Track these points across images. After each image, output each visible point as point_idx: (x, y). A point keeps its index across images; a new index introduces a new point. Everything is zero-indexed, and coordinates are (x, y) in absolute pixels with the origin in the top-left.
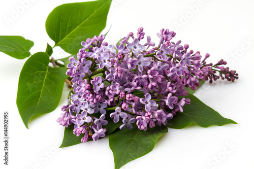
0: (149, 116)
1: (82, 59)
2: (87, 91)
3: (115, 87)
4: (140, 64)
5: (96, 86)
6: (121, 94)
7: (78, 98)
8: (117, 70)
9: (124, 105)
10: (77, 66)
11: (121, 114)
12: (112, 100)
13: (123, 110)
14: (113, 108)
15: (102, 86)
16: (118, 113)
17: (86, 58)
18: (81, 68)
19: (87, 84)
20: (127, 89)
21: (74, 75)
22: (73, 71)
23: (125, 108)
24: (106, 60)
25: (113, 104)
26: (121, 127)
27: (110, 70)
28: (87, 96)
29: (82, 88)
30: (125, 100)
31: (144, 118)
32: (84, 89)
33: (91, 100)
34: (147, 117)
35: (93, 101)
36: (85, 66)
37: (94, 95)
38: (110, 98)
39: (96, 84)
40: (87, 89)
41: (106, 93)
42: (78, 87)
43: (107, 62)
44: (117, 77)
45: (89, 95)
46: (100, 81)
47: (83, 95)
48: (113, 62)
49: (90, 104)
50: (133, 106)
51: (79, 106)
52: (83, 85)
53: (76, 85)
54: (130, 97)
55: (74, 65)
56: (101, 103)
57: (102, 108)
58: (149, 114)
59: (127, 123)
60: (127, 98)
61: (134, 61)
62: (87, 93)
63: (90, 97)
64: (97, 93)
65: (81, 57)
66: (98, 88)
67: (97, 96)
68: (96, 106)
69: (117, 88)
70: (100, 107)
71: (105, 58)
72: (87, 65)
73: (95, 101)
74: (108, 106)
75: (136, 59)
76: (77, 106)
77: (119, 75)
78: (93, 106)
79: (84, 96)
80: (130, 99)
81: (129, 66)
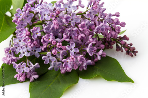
0: (73, 59)
1: (27, 12)
2: (27, 37)
3: (49, 36)
4: (72, 20)
5: (34, 34)
6: (53, 42)
7: (18, 42)
8: (55, 23)
9: (54, 51)
10: (22, 16)
11: (51, 58)
12: (45, 47)
13: (52, 55)
14: (45, 53)
15: (39, 34)
16: (49, 57)
17: (30, 11)
18: (25, 18)
19: (28, 31)
20: (57, 39)
21: (19, 23)
22: (19, 20)
23: (55, 53)
24: (46, 14)
25: (46, 50)
26: (49, 68)
27: (48, 23)
28: (27, 41)
29: (23, 34)
30: (56, 47)
31: (69, 60)
32: (25, 35)
33: (29, 44)
34: (71, 60)
35: (30, 45)
36: (28, 18)
37: (32, 41)
38: (44, 45)
39: (35, 32)
40: (27, 35)
41: (42, 41)
42: (20, 33)
43: (46, 16)
44: (53, 28)
45: (28, 40)
46: (38, 31)
47: (23, 40)
48: (52, 16)
49: (28, 48)
50: (61, 53)
51: (18, 49)
52: (24, 32)
53: (19, 32)
54: (60, 45)
55: (20, 15)
56: (36, 48)
57: (37, 52)
58: (73, 57)
59: (54, 65)
60: (57, 46)
61: (69, 18)
62: (27, 38)
63: (29, 42)
64: (35, 40)
65: (27, 9)
66: (36, 36)
67: (35, 42)
68: (32, 50)
69: (51, 37)
70: (35, 51)
71: (45, 13)
72: (29, 17)
73: (32, 45)
74: (42, 51)
75: (70, 16)
76: (17, 48)
77: (55, 27)
78: (30, 50)
79: (25, 40)
80: (60, 47)
81: (64, 21)
